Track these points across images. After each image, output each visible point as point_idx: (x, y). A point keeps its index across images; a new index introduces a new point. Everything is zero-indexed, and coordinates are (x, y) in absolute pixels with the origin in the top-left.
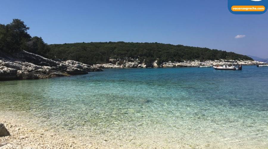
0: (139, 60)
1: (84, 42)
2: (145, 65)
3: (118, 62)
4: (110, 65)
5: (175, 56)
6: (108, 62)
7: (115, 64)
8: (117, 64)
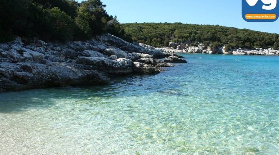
0: (203, 45)
1: (136, 23)
2: (212, 51)
3: (180, 46)
4: (171, 49)
5: (245, 41)
6: (167, 46)
7: (176, 48)
8: (177, 48)
